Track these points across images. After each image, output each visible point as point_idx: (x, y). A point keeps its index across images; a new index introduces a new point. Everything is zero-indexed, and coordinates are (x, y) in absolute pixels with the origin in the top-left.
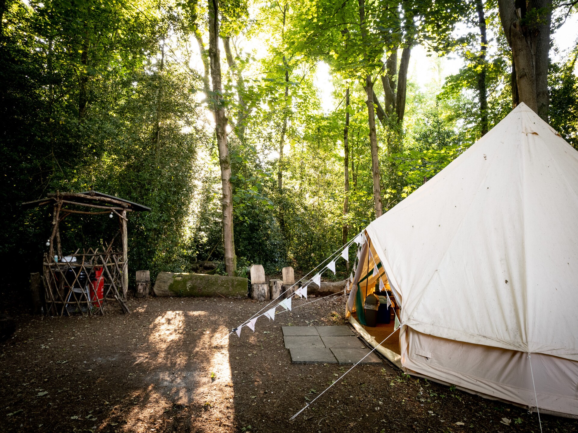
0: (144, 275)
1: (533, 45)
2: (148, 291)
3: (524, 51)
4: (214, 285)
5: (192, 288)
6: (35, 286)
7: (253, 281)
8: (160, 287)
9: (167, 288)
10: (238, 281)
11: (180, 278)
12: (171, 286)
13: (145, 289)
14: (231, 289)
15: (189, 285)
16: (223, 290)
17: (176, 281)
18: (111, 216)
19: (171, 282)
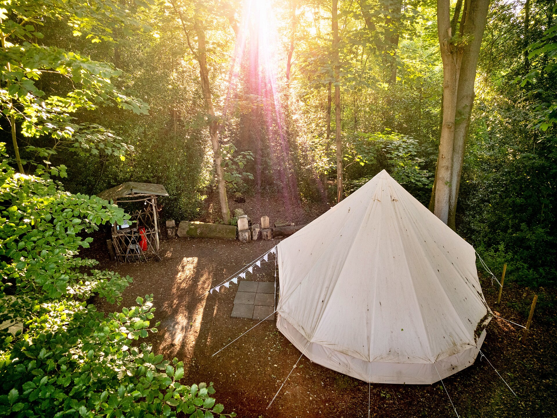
0: (171, 223)
1: (458, 61)
2: (174, 234)
3: (450, 66)
4: (215, 232)
5: (201, 233)
6: (110, 247)
7: (239, 229)
8: (181, 232)
9: (185, 233)
10: (230, 229)
11: (193, 227)
12: (188, 232)
13: (172, 233)
14: (225, 234)
15: (199, 231)
16: (219, 235)
17: (191, 229)
18: (145, 204)
19: (187, 229)
